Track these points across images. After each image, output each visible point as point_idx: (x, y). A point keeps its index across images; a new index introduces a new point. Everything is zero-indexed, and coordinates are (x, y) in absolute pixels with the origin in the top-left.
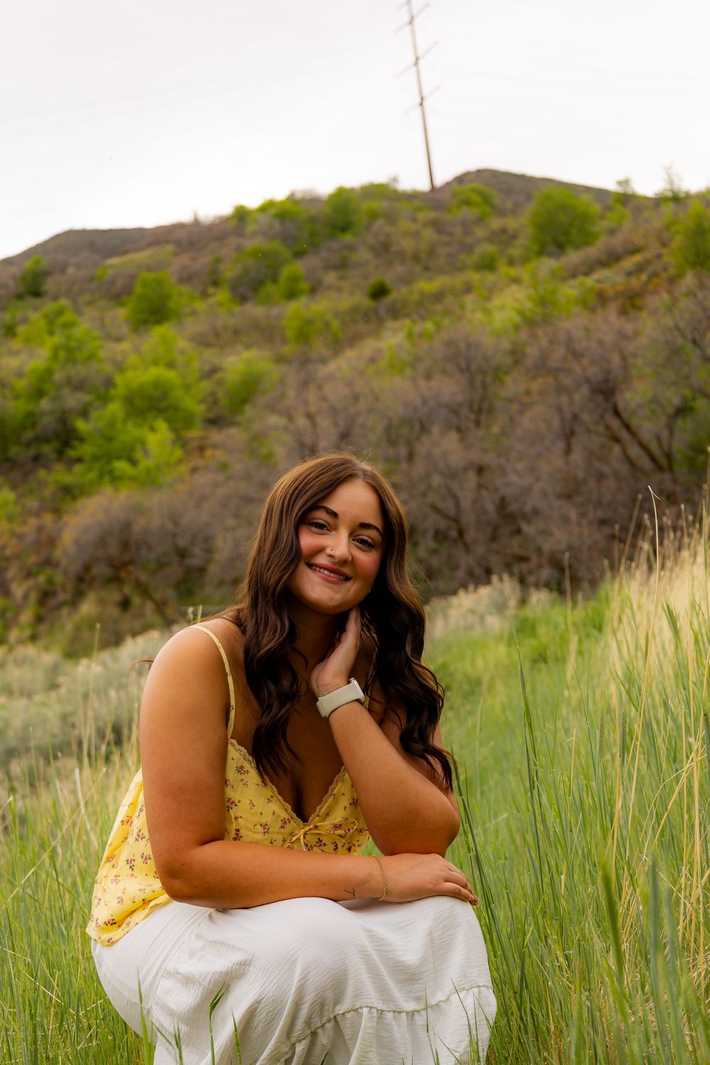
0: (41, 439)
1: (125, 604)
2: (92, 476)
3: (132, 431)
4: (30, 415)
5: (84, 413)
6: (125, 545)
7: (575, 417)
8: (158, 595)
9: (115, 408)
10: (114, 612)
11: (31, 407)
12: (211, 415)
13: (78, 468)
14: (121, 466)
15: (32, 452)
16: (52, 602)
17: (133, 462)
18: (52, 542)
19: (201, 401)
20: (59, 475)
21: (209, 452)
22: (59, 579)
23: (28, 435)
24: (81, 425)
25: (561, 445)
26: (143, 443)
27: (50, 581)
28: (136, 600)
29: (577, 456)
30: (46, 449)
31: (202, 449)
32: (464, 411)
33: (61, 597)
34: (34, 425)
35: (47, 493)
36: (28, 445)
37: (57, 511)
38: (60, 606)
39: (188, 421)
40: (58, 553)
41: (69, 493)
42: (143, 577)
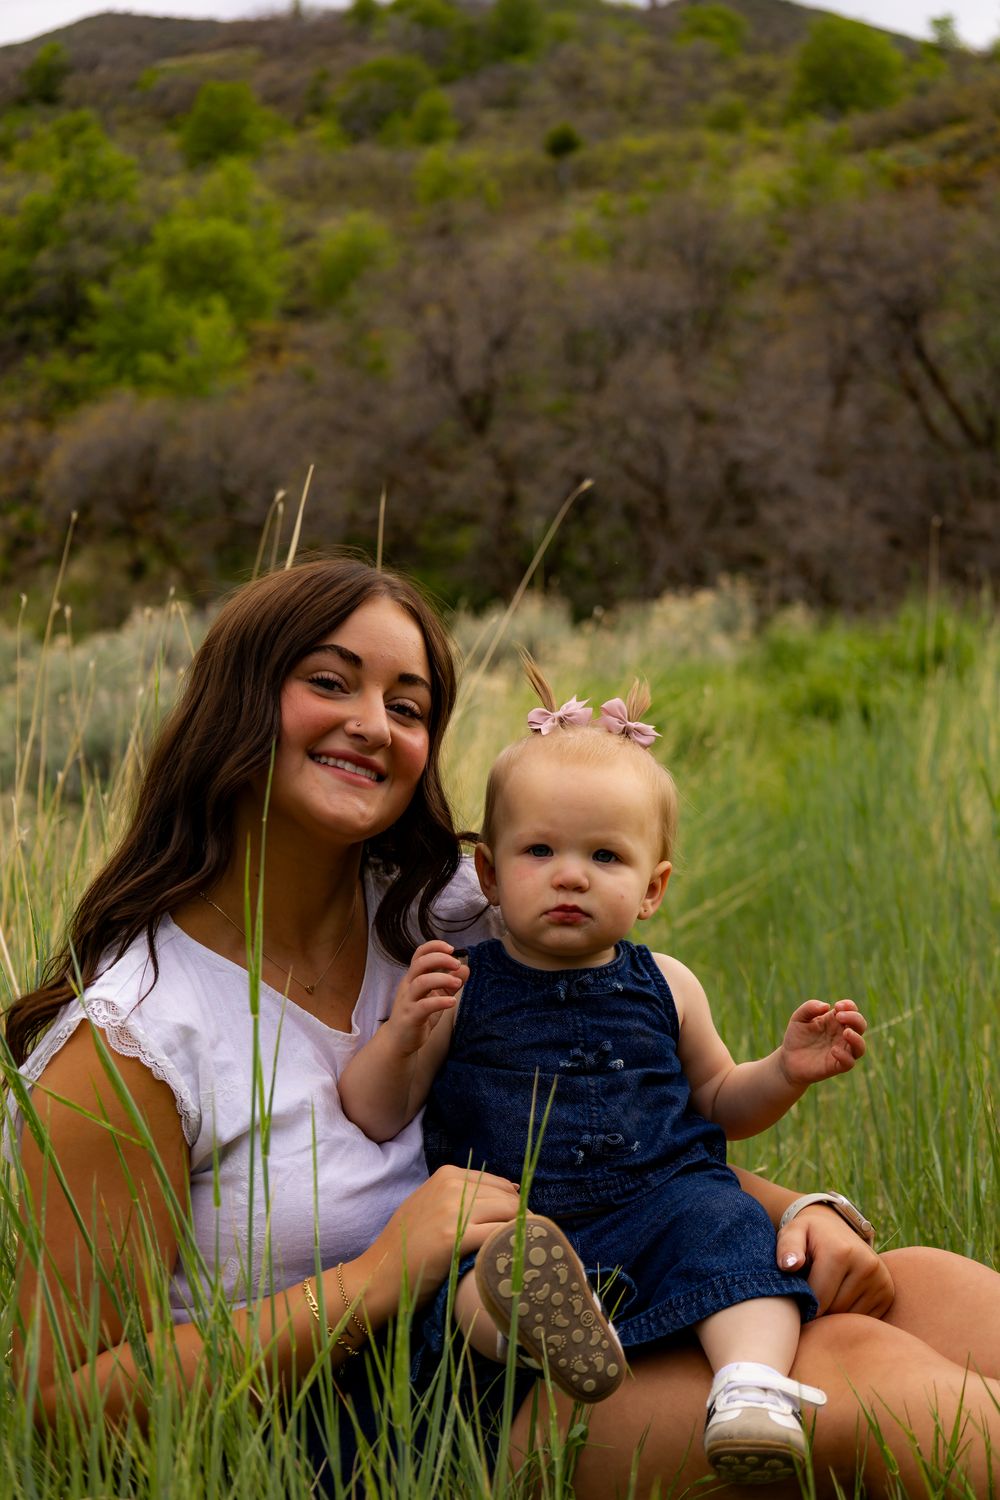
0: (33, 311)
1: (137, 570)
2: (106, 372)
3: (171, 312)
4: (20, 273)
5: (103, 278)
6: (146, 480)
7: (855, 352)
8: (189, 562)
9: (150, 275)
10: (120, 580)
11: (23, 262)
12: (294, 302)
13: (85, 360)
14: (152, 361)
15: (18, 329)
16: (27, 557)
17: (171, 358)
18: (35, 466)
19: (280, 279)
20: (58, 367)
21: (285, 356)
22: (40, 521)
23: (16, 302)
24: (96, 295)
25: (826, 394)
26: (189, 331)
27: (26, 524)
28: (155, 566)
29: (850, 414)
30: (40, 327)
31: (274, 350)
32: (686, 325)
33: (41, 549)
34: (25, 289)
35: (34, 394)
36: (14, 318)
37: (46, 419)
38: (39, 563)
39: (258, 306)
40: (41, 483)
41: (68, 395)
42: (169, 530)
